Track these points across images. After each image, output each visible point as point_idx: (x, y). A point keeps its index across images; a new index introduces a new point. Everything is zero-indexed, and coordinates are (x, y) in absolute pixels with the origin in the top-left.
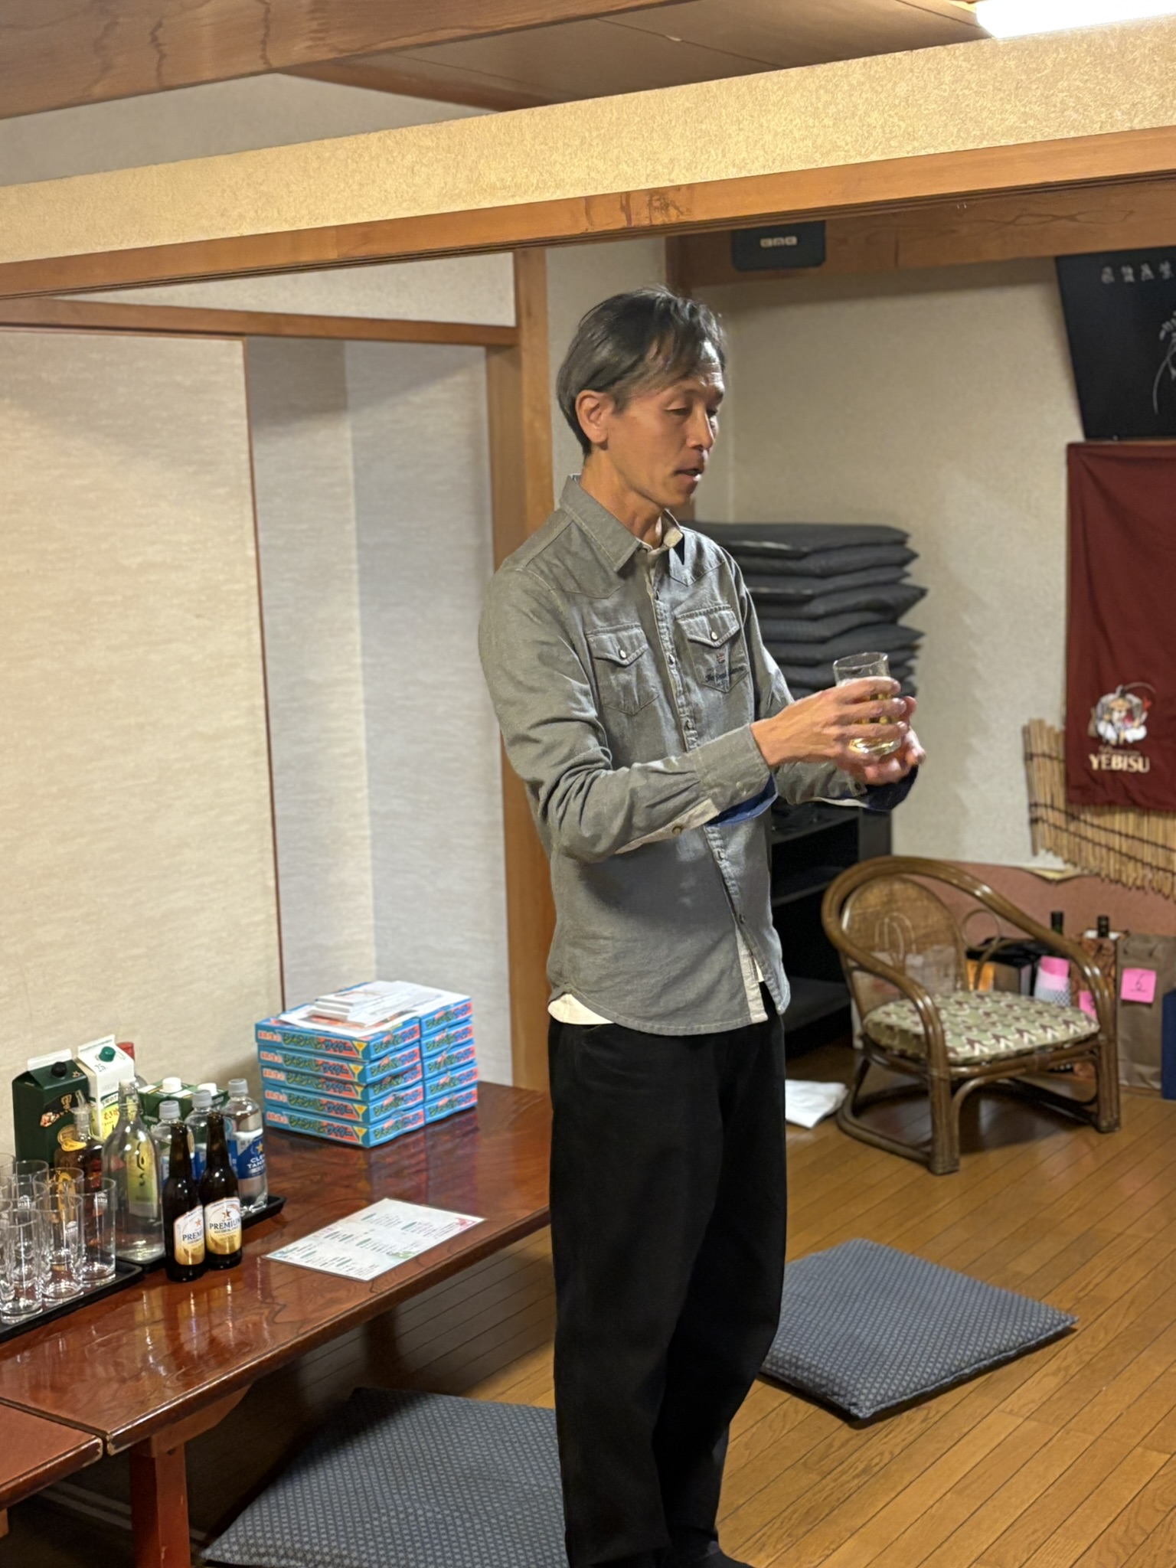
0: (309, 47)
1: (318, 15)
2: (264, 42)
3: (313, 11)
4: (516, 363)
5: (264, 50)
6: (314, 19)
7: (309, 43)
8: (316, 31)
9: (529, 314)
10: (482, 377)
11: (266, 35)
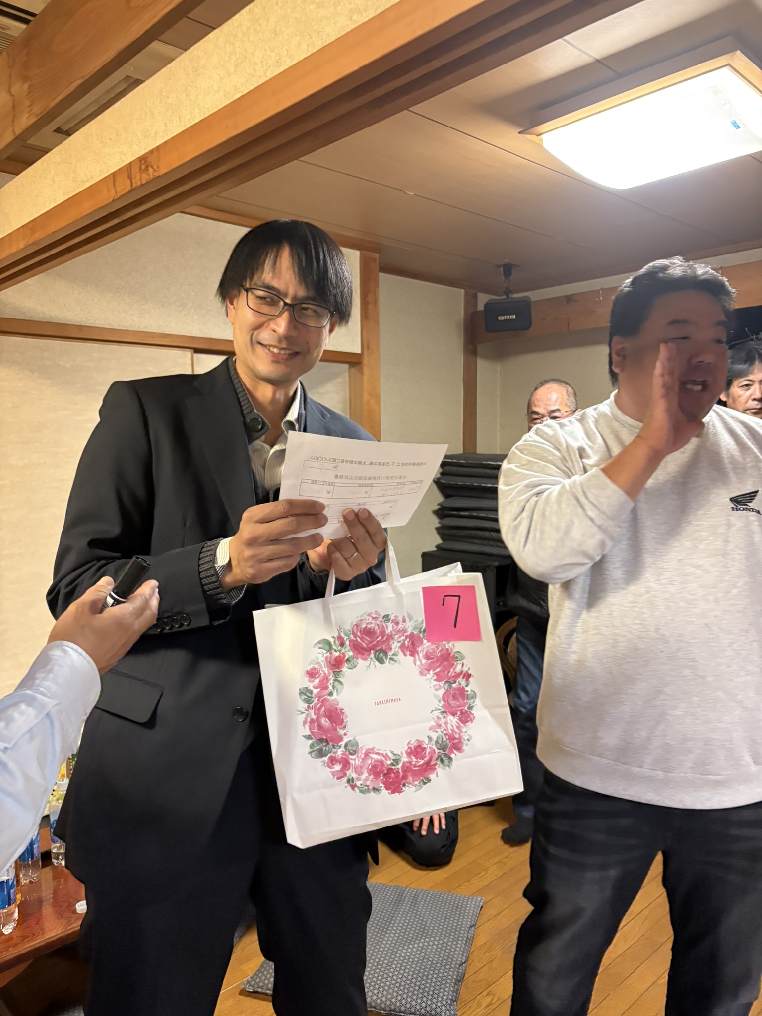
0: (27, 118)
1: (31, 94)
2: (13, 121)
3: (29, 93)
4: (361, 372)
5: (13, 126)
6: (28, 99)
7: (27, 115)
8: (30, 106)
9: (368, 348)
10: (347, 379)
11: (14, 116)
